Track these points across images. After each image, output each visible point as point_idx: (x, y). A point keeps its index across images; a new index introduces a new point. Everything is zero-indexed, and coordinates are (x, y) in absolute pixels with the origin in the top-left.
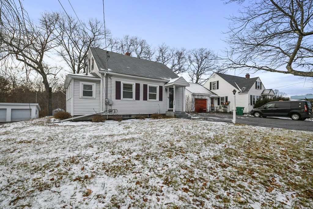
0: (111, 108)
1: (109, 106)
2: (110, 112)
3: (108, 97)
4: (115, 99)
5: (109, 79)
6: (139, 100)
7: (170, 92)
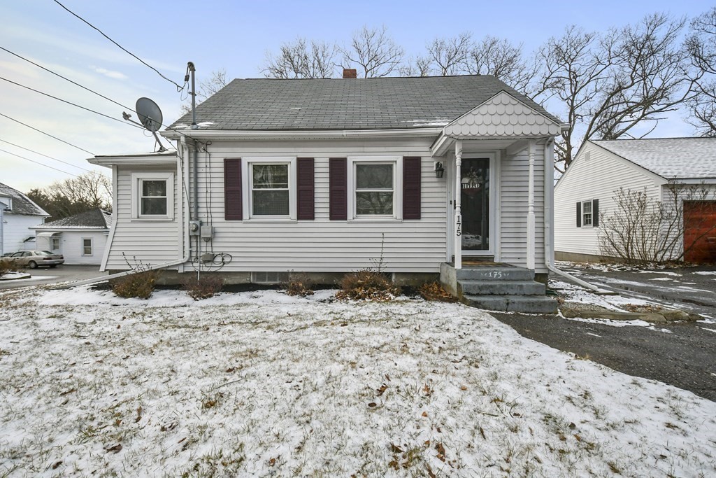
0: (209, 250)
1: (204, 244)
2: (209, 261)
3: (200, 215)
4: (223, 220)
5: (202, 155)
6: (313, 218)
7: (466, 180)
